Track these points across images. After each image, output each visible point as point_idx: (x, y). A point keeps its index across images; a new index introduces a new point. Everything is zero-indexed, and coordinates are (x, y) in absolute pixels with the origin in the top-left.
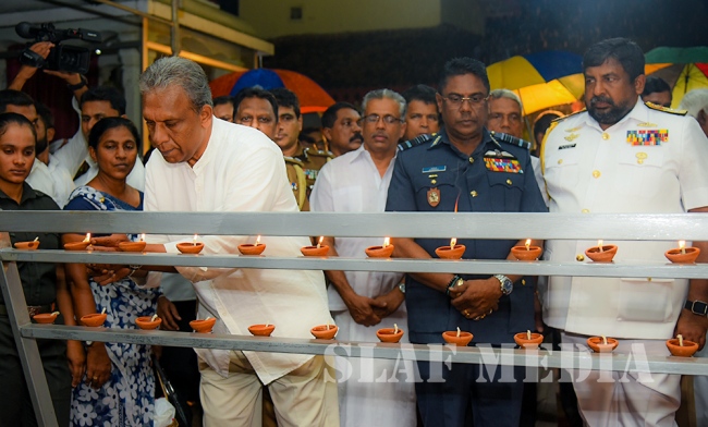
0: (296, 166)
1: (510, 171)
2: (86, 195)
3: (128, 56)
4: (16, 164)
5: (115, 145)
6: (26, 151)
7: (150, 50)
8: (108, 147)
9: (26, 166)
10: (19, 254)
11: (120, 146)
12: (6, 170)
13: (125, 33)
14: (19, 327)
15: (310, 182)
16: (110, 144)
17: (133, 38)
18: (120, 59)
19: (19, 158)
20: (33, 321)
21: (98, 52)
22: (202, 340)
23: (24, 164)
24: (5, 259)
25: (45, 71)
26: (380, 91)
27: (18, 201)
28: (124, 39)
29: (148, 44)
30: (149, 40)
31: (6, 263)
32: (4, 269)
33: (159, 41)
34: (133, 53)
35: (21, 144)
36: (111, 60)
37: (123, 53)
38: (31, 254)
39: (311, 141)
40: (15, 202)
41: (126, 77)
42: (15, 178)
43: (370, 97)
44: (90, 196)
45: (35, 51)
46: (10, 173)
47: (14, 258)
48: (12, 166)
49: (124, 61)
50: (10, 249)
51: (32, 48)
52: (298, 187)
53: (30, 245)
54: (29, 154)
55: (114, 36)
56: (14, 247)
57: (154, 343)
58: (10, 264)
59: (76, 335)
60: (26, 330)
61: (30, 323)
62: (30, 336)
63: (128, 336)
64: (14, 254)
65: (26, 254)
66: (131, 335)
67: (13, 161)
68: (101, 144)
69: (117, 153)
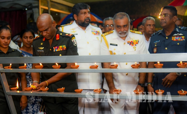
1: (180, 40)
3: (35, 10)
4: (5, 42)
5: (27, 37)
6: (8, 38)
7: (42, 8)
8: (25, 38)
9: (8, 43)
10: (5, 70)
11: (29, 38)
12: (2, 44)
13: (34, 3)
14: (6, 92)
16: (26, 37)
17: (36, 5)
18: (33, 11)
19: (6, 40)
21: (26, 9)
23: (7, 42)
24: (1, 72)
26: (108, 18)
28: (34, 5)
29: (41, 7)
30: (41, 5)
31: (2, 73)
32: (1, 75)
33: (44, 5)
34: (36, 9)
35: (6, 36)
37: (34, 9)
41: (35, 16)
42: (5, 46)
43: (105, 20)
46: (3, 45)
48: (4, 43)
49: (34, 12)
50: (3, 69)
53: (9, 67)
54: (9, 39)
55: (31, 4)
57: (47, 96)
58: (3, 73)
59: (23, 94)
60: (8, 93)
61: (10, 91)
62: (9, 94)
63: (39, 94)
64: (4, 70)
65: (7, 70)
66: (40, 93)
67: (4, 41)
68: (23, 37)
69: (27, 40)
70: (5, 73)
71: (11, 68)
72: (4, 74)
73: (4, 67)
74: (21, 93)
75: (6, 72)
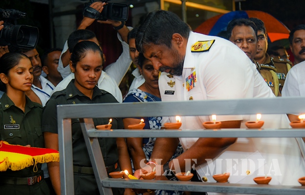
0: (272, 71)
2: (135, 94)
3: (151, 7)
4: (90, 77)
8: (148, 69)
9: (96, 79)
10: (100, 133)
14: (101, 180)
15: (282, 81)
18: (146, 9)
19: (92, 74)
20: (110, 177)
21: (132, 6)
22: (222, 188)
23: (94, 78)
24: (91, 136)
25: (98, 21)
27: (91, 97)
31: (92, 139)
32: (91, 143)
34: (155, 5)
35: (94, 64)
36: (140, 10)
37: (148, 5)
38: (108, 133)
39: (277, 55)
40: (89, 98)
42: (89, 86)
44: (137, 95)
45: (94, 8)
46: (86, 83)
47: (97, 135)
48: (88, 79)
49: (149, 10)
50: (94, 130)
51: (92, 6)
52: (274, 84)
53: (106, 127)
54: (98, 71)
56: (96, 128)
57: (190, 190)
58: (94, 139)
59: (138, 185)
60: (106, 182)
61: (108, 178)
62: (108, 186)
63: (172, 186)
64: (97, 132)
65: (104, 132)
66: (174, 184)
67: (88, 76)
68: (143, 67)
69: (153, 73)
70: (100, 139)
71: (111, 129)
72: (97, 140)
73: (97, 127)
74: (134, 184)
75: (100, 136)
